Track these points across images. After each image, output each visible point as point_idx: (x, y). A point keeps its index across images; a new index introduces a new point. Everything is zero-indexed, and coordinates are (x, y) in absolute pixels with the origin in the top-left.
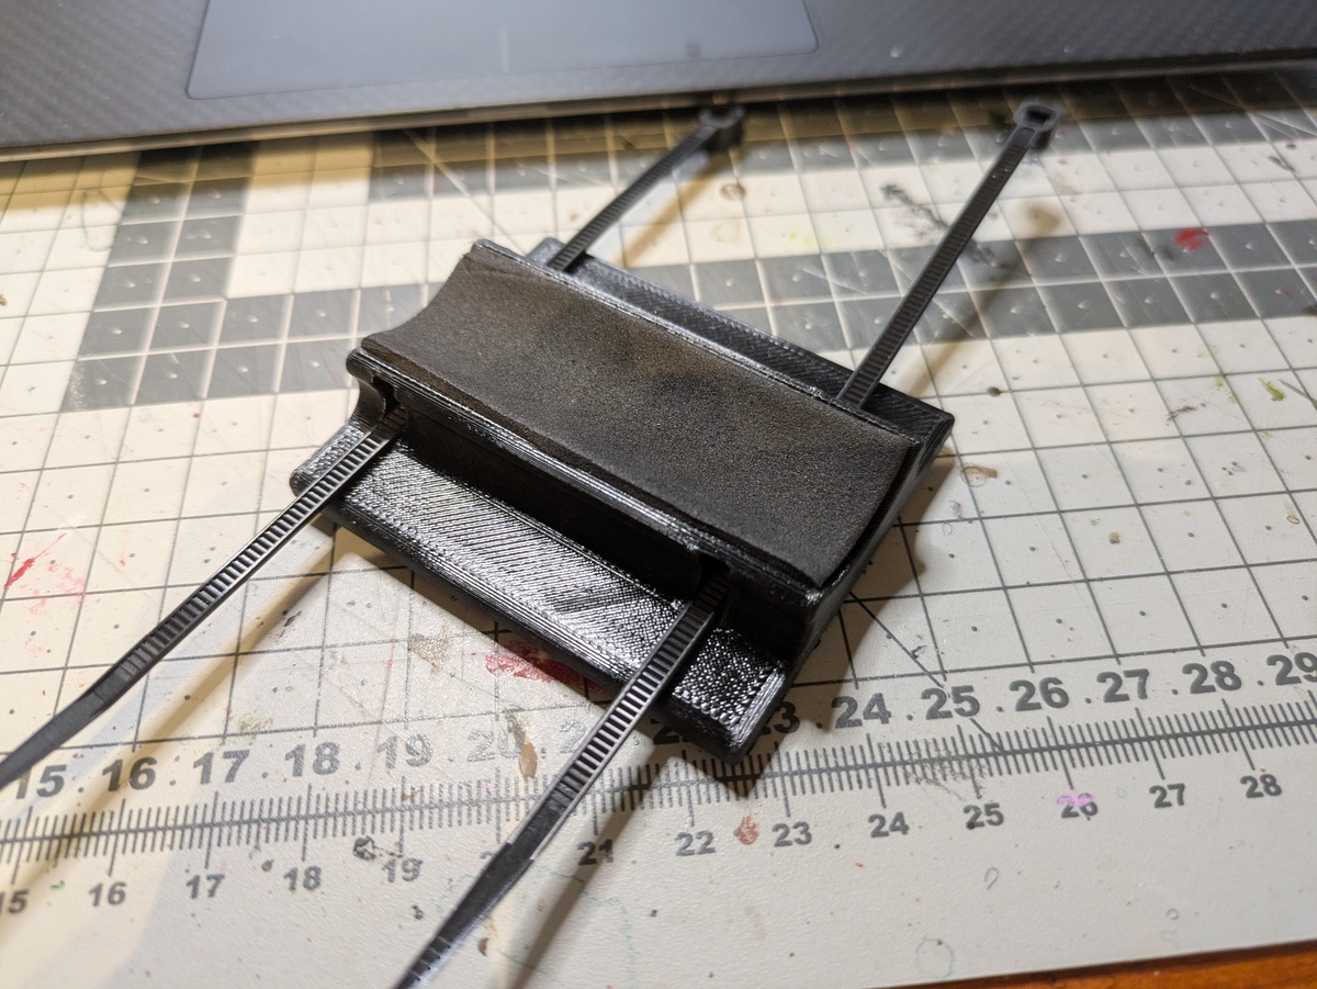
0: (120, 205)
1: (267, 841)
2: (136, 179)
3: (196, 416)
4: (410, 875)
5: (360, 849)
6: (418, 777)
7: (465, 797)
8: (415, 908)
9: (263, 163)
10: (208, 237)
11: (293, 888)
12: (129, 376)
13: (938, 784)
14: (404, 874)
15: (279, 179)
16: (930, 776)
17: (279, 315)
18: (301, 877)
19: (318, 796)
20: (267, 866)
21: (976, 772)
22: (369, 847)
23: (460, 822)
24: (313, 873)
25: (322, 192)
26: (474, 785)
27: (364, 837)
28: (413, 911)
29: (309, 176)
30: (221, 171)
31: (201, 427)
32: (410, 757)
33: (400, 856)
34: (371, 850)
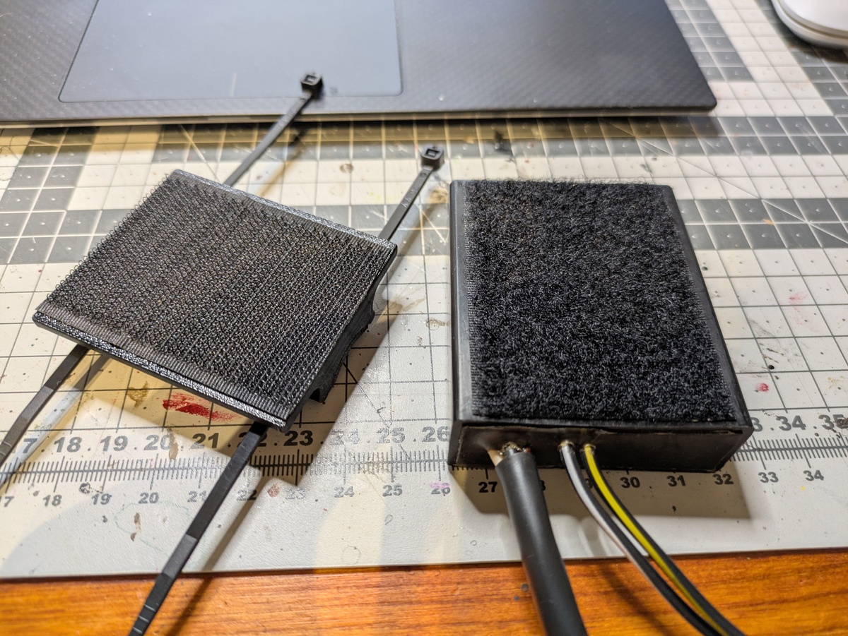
0: (20, 156)
1: (38, 481)
2: (30, 142)
3: (40, 271)
4: (105, 502)
5: (83, 488)
6: (118, 456)
7: (139, 467)
8: (104, 517)
9: (99, 138)
10: (63, 176)
11: (46, 504)
12: (10, 249)
13: (374, 474)
14: (101, 501)
15: (106, 148)
16: (371, 470)
17: (92, 221)
18: (51, 500)
19: (67, 463)
20: (36, 494)
21: (394, 469)
22: (87, 488)
23: (134, 479)
24: (58, 498)
25: (128, 156)
26: (144, 462)
27: (85, 483)
28: (103, 519)
29: (123, 147)
30: (76, 142)
31: (42, 277)
32: (116, 446)
33: (101, 493)
34: (88, 489)
